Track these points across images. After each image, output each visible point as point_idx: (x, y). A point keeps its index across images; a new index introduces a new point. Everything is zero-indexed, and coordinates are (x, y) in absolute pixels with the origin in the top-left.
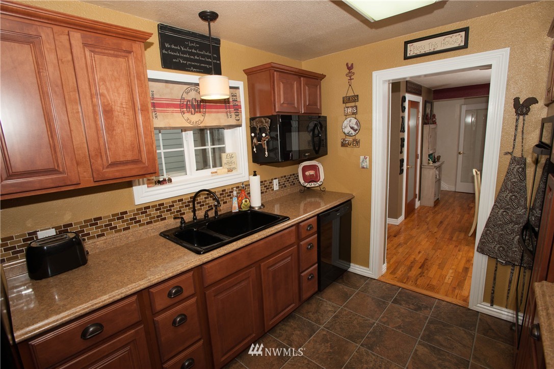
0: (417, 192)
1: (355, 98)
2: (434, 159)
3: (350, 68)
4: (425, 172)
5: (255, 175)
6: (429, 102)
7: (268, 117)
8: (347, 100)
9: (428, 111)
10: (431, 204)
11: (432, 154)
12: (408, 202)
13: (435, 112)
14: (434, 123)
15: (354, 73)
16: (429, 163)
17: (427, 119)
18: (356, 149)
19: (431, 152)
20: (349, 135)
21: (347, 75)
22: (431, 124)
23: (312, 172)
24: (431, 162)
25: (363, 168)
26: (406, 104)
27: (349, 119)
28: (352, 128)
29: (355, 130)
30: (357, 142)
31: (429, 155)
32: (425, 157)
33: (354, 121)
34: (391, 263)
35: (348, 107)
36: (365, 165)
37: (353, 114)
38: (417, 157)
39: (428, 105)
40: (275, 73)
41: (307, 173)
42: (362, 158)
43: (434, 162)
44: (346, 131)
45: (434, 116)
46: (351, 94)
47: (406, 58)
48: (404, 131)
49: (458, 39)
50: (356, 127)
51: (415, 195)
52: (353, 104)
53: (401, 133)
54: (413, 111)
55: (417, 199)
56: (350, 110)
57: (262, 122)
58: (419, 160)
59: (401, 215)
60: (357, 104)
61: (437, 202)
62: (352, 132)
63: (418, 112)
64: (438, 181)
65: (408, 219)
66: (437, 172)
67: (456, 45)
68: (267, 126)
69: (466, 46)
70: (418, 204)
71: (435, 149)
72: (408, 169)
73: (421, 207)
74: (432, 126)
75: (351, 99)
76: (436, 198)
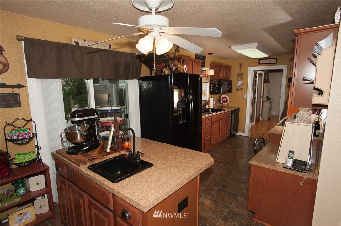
0: (261, 113)
1: (242, 75)
2: (268, 98)
3: (241, 64)
4: (264, 104)
5: (211, 98)
6: (267, 74)
7: (218, 80)
8: (239, 75)
9: (266, 77)
10: (267, 119)
11: (267, 97)
12: (257, 116)
13: (269, 78)
14: (269, 83)
15: (242, 67)
16: (266, 101)
17: (265, 81)
18: (241, 91)
19: (267, 96)
20: (239, 87)
21: (239, 67)
22: (267, 83)
23: (225, 99)
24: (267, 100)
25: (244, 98)
26: (257, 75)
27: (239, 81)
28: (241, 84)
29: (242, 85)
30: (242, 89)
31: (266, 97)
32: (265, 98)
33: (241, 82)
34: (252, 133)
35: (239, 77)
36: (244, 97)
37: (241, 80)
38: (261, 98)
39: (266, 75)
40: (221, 67)
41: (223, 99)
42: (244, 94)
43: (268, 100)
44: (238, 85)
45: (269, 80)
46: (240, 73)
47: (259, 64)
48: (256, 86)
49: (274, 61)
50: (242, 84)
51: (260, 114)
52: (241, 76)
53: (255, 87)
54: (260, 77)
55: (261, 116)
56: (240, 78)
57: (215, 81)
58: (262, 99)
59: (254, 121)
60: (243, 76)
61: (269, 119)
62: (241, 85)
63: (262, 78)
64: (270, 109)
65: (257, 123)
66: (270, 105)
67: (274, 62)
68: (217, 83)
69: (276, 63)
70: (261, 119)
71: (269, 95)
72: (257, 102)
73: (262, 120)
74: (268, 84)
75: (241, 75)
76: (269, 117)
